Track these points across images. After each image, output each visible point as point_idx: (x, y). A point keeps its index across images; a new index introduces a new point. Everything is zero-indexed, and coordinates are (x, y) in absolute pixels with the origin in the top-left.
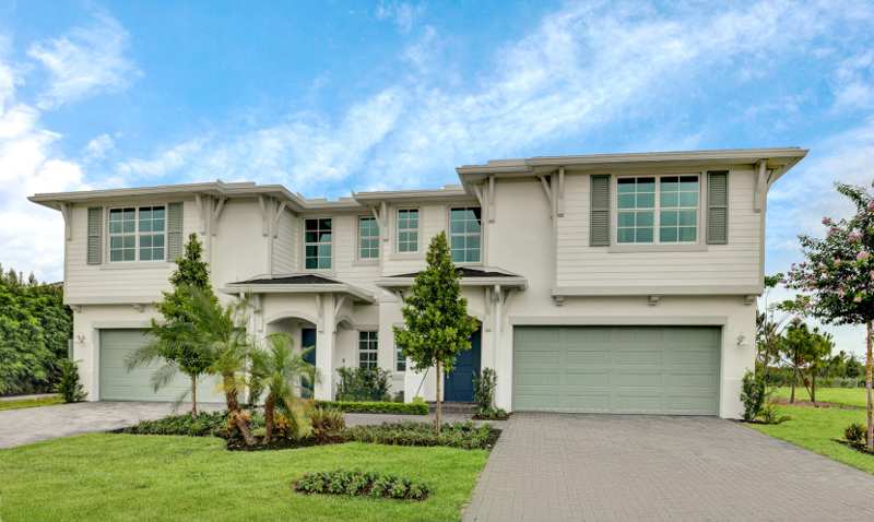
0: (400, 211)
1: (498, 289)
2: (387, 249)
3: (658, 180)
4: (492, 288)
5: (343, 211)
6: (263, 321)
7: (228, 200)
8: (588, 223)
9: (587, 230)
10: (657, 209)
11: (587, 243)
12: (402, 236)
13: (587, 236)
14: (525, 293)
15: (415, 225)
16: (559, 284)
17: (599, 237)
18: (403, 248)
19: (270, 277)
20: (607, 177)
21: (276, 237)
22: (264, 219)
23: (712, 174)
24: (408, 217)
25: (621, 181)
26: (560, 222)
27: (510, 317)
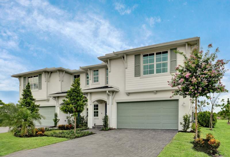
0: (94, 71)
1: (107, 92)
2: (91, 82)
3: (155, 54)
4: (106, 92)
5: (82, 72)
6: (59, 104)
7: (52, 72)
8: (134, 70)
9: (134, 72)
10: (155, 63)
11: (134, 76)
12: (95, 78)
13: (134, 74)
14: (119, 92)
15: (97, 74)
16: (126, 89)
17: (137, 74)
18: (95, 81)
19: (61, 92)
20: (139, 55)
21: (63, 81)
22: (59, 77)
23: (171, 50)
24: (96, 72)
25: (144, 56)
26: (126, 70)
27: (115, 100)
